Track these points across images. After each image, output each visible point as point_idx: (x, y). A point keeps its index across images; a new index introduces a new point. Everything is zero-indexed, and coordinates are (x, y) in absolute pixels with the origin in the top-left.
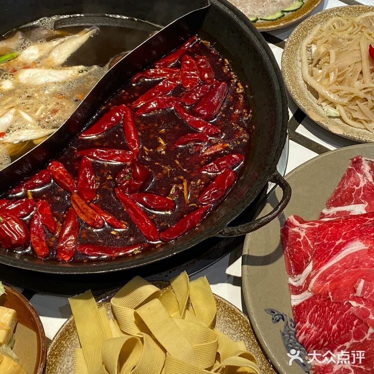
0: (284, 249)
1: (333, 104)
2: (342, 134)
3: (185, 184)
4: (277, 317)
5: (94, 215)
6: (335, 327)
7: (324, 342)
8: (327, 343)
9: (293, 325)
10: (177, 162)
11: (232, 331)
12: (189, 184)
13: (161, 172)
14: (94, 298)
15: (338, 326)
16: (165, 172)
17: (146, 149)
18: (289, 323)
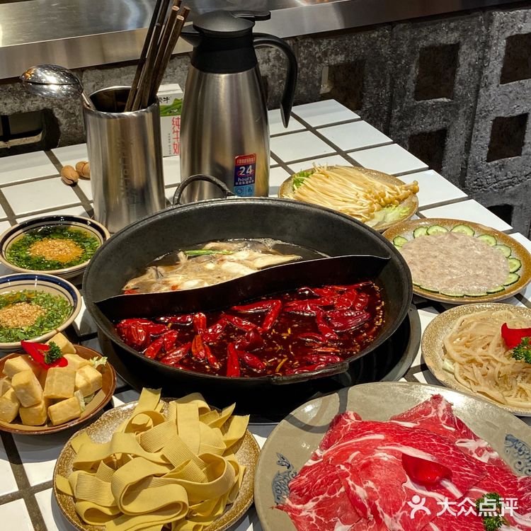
0: (329, 429)
1: (453, 361)
2: (443, 380)
3: (284, 360)
4: (284, 464)
5: (201, 350)
6: (319, 481)
7: (306, 491)
8: (307, 493)
9: (294, 476)
10: (290, 346)
11: (245, 461)
12: (287, 361)
13: (273, 348)
14: (160, 395)
15: (322, 481)
16: (276, 348)
17: (274, 330)
18: (292, 473)
